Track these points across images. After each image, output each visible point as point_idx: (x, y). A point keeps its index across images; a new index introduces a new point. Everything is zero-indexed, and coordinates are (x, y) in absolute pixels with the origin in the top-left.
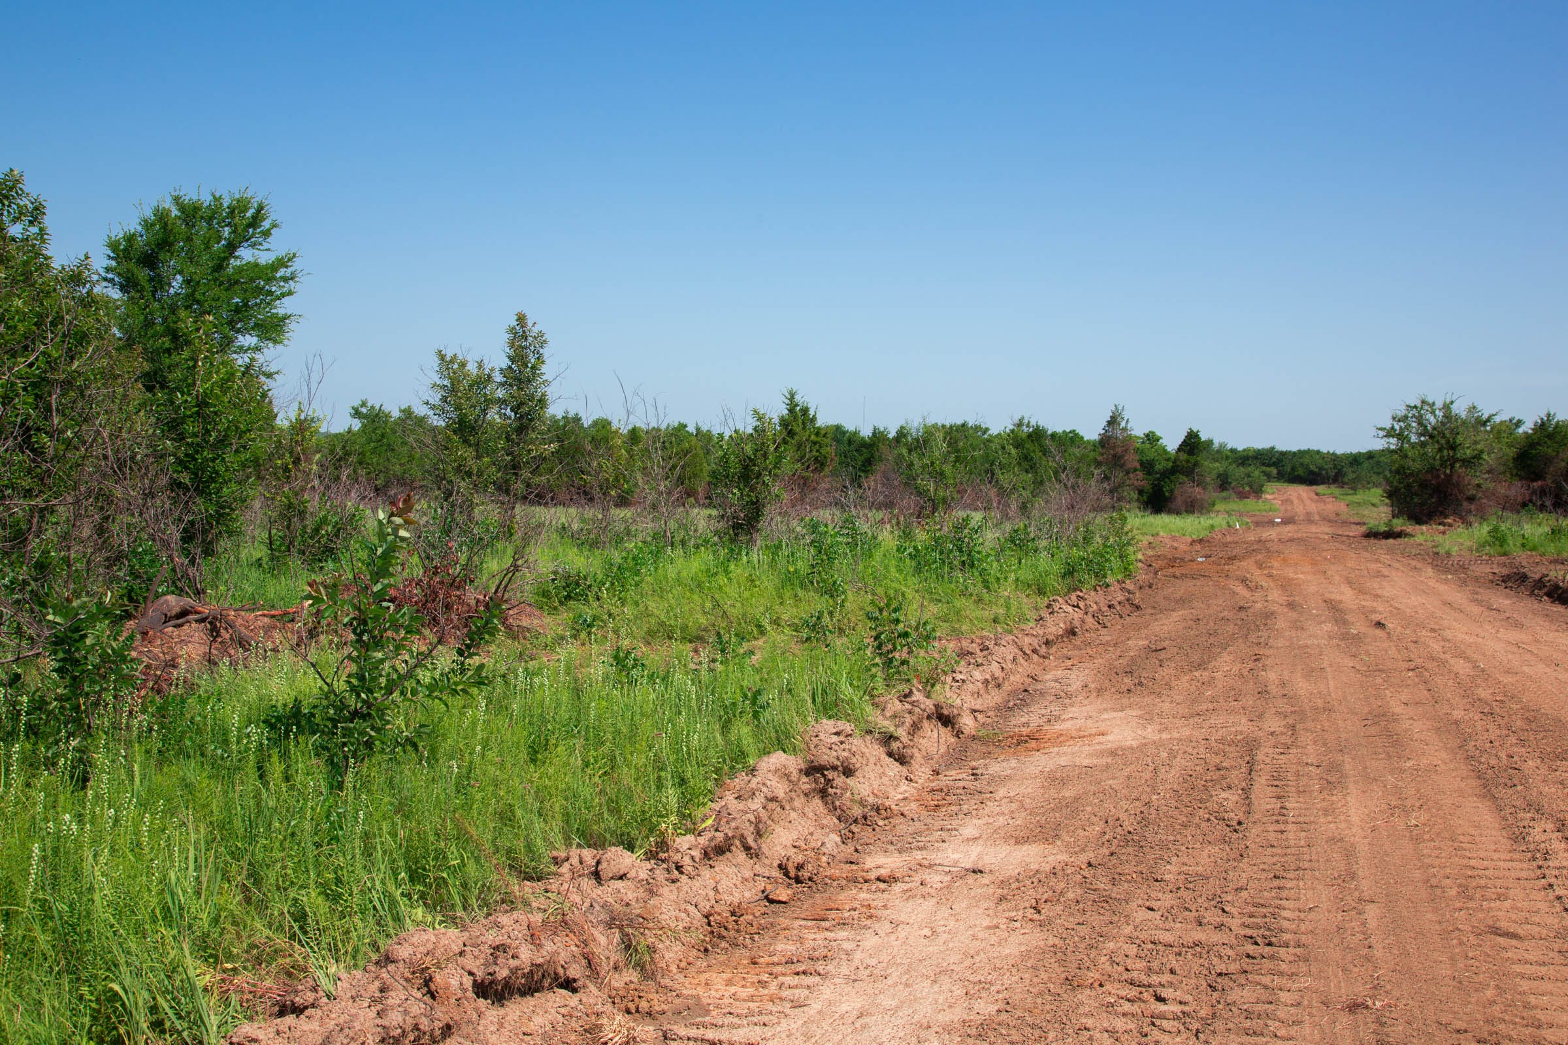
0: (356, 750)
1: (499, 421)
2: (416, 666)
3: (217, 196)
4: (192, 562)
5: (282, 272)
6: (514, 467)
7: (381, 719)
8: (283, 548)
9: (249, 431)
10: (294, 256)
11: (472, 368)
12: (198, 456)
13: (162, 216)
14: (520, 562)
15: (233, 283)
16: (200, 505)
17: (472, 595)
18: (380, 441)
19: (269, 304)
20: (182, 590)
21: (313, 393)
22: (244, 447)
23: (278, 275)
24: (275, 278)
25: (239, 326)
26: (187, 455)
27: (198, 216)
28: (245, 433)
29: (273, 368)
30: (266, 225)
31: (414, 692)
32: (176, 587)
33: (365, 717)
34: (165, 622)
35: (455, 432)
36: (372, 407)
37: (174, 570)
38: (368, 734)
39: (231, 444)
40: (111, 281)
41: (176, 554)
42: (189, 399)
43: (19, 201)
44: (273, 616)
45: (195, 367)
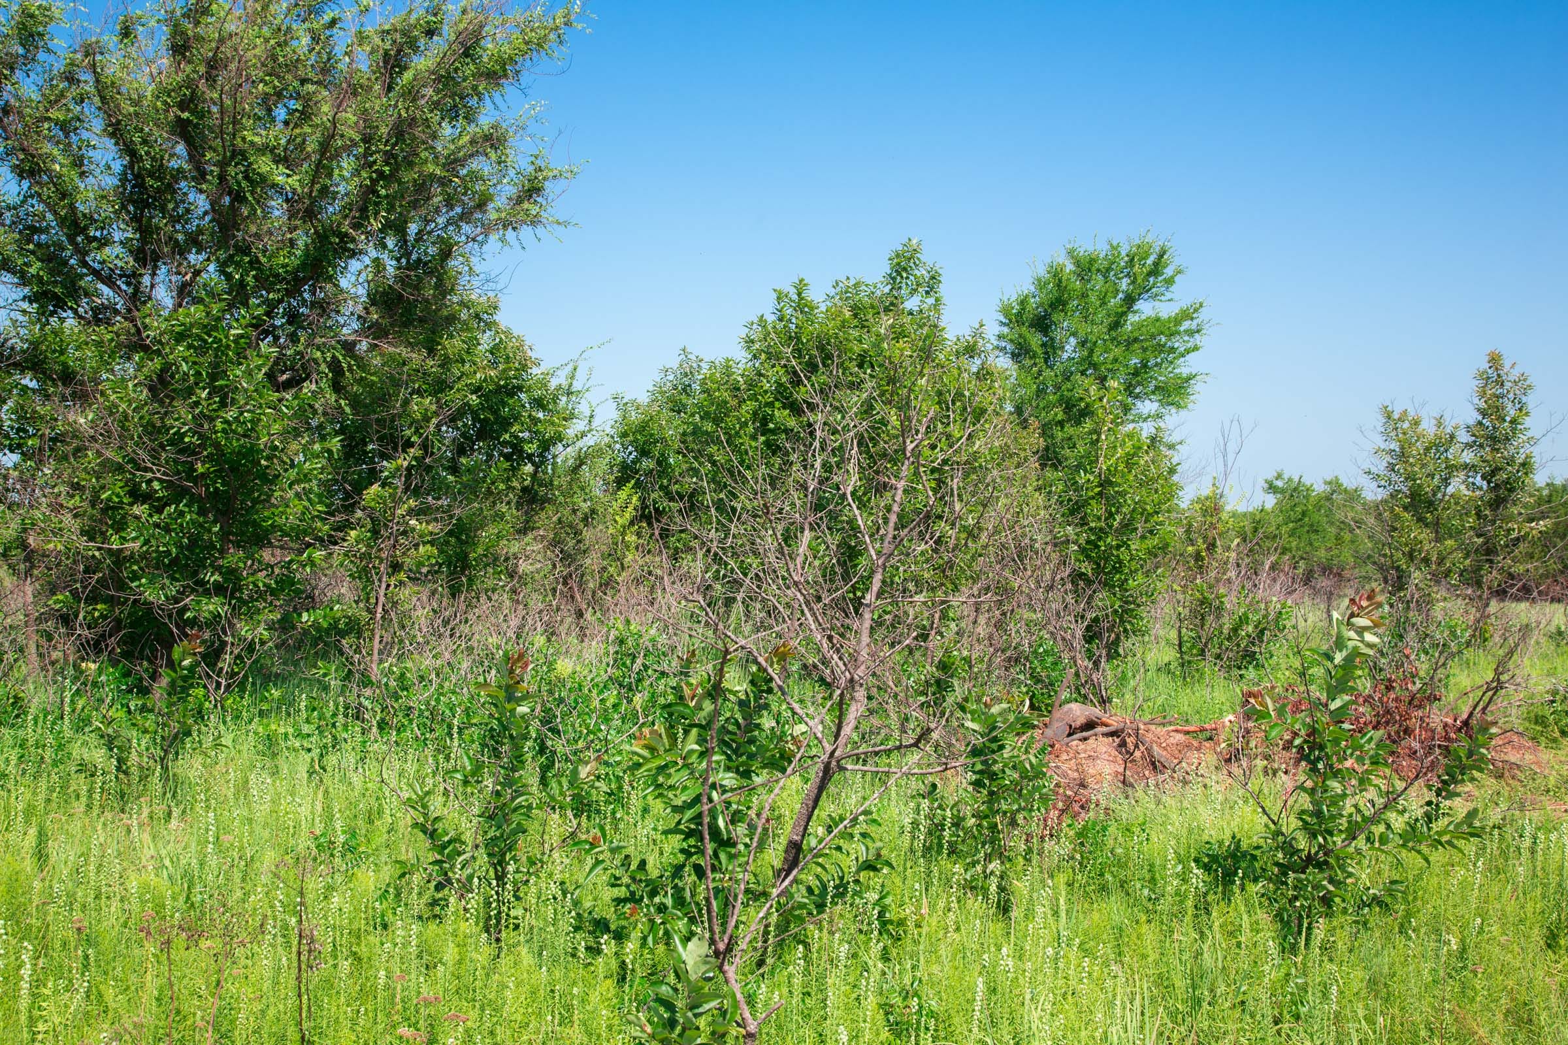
0: (1310, 907)
1: (1467, 493)
2: (1385, 807)
3: (1115, 244)
4: (1096, 664)
5: (1186, 325)
6: (1489, 552)
7: (1344, 871)
8: (1195, 651)
9: (1157, 513)
10: (1201, 306)
11: (1428, 427)
12: (1101, 543)
13: (1056, 274)
14: (1504, 678)
15: (1131, 342)
16: (1103, 599)
17: (1437, 717)
18: (1300, 520)
19: (1171, 363)
20: (1085, 697)
21: (1230, 465)
22: (1151, 532)
23: (1182, 329)
24: (1178, 333)
25: (1137, 391)
26: (1088, 542)
27: (1093, 269)
28: (1151, 515)
29: (1174, 438)
30: (1169, 272)
31: (1383, 840)
32: (1079, 693)
33: (1321, 866)
34: (1069, 735)
35: (1405, 508)
36: (1290, 480)
37: (1077, 675)
38: (1324, 887)
39: (1136, 529)
40: (1003, 349)
41: (1078, 656)
42: (1092, 478)
43: (916, 272)
44: (1187, 733)
45: (1098, 440)
